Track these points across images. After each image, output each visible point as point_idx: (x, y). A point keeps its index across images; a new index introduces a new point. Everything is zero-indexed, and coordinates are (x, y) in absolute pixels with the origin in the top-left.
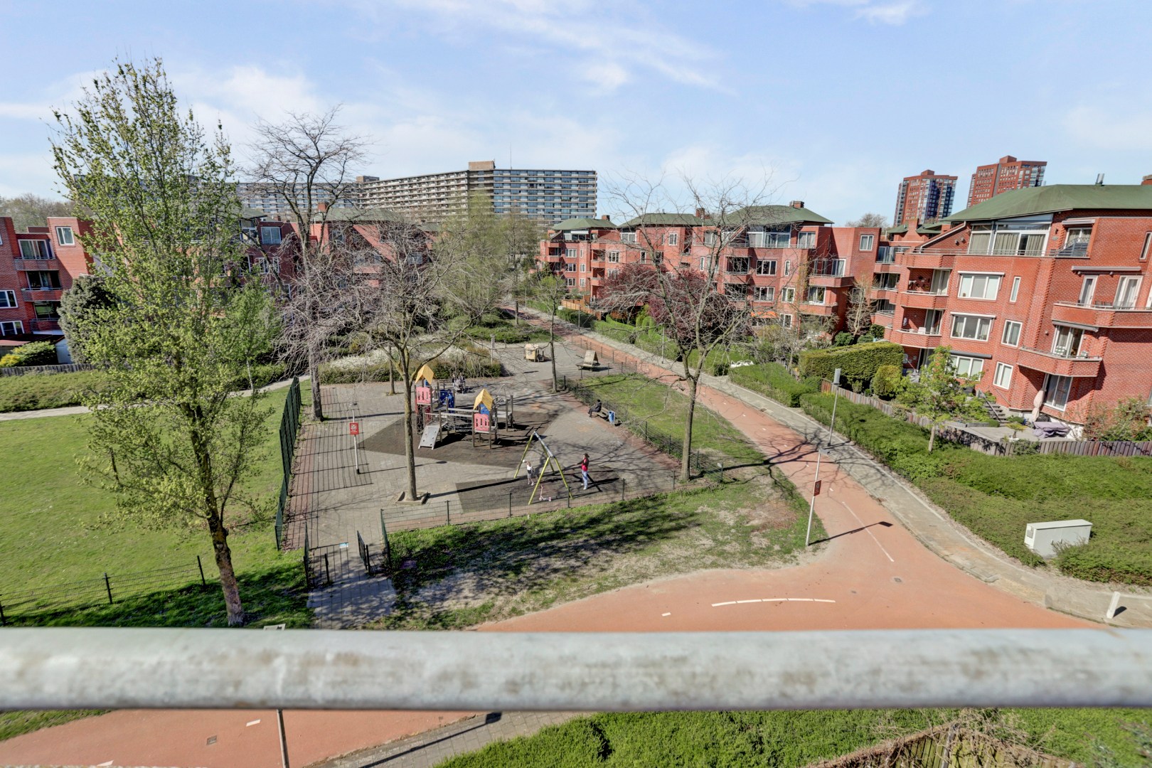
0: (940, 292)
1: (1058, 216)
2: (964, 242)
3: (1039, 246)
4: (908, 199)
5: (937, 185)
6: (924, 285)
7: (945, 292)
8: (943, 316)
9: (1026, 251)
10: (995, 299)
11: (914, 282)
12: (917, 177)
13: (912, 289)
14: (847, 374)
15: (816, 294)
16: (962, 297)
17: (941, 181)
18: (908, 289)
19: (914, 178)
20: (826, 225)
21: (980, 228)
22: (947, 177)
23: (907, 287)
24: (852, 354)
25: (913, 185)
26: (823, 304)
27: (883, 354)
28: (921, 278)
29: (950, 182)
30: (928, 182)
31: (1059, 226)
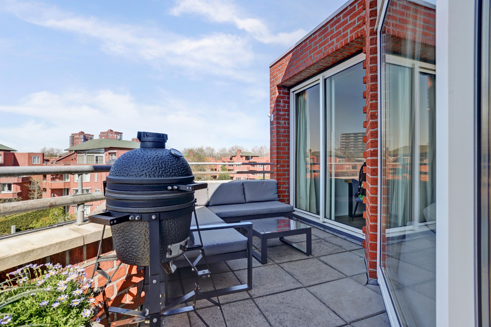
0: (67, 181)
1: (106, 149)
2: (75, 159)
3: (102, 160)
4: (75, 142)
5: (86, 138)
6: (59, 178)
7: (69, 180)
8: (70, 190)
9: (98, 162)
10: (89, 181)
11: (54, 177)
12: (78, 134)
13: (53, 180)
14: (20, 227)
15: (6, 188)
16: (76, 181)
17: (88, 136)
18: (51, 180)
19: (76, 134)
20: (11, 152)
21: (81, 153)
22: (89, 135)
23: (50, 179)
24: (22, 216)
25: (76, 137)
26: (12, 192)
27: (41, 213)
28: (57, 175)
29: (91, 137)
30: (82, 136)
31: (107, 153)
